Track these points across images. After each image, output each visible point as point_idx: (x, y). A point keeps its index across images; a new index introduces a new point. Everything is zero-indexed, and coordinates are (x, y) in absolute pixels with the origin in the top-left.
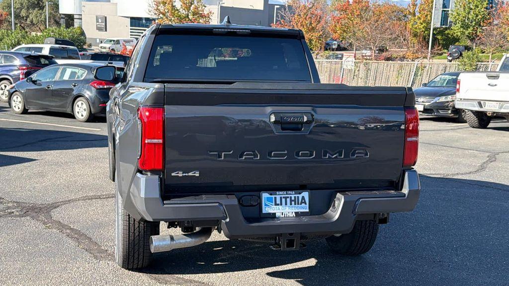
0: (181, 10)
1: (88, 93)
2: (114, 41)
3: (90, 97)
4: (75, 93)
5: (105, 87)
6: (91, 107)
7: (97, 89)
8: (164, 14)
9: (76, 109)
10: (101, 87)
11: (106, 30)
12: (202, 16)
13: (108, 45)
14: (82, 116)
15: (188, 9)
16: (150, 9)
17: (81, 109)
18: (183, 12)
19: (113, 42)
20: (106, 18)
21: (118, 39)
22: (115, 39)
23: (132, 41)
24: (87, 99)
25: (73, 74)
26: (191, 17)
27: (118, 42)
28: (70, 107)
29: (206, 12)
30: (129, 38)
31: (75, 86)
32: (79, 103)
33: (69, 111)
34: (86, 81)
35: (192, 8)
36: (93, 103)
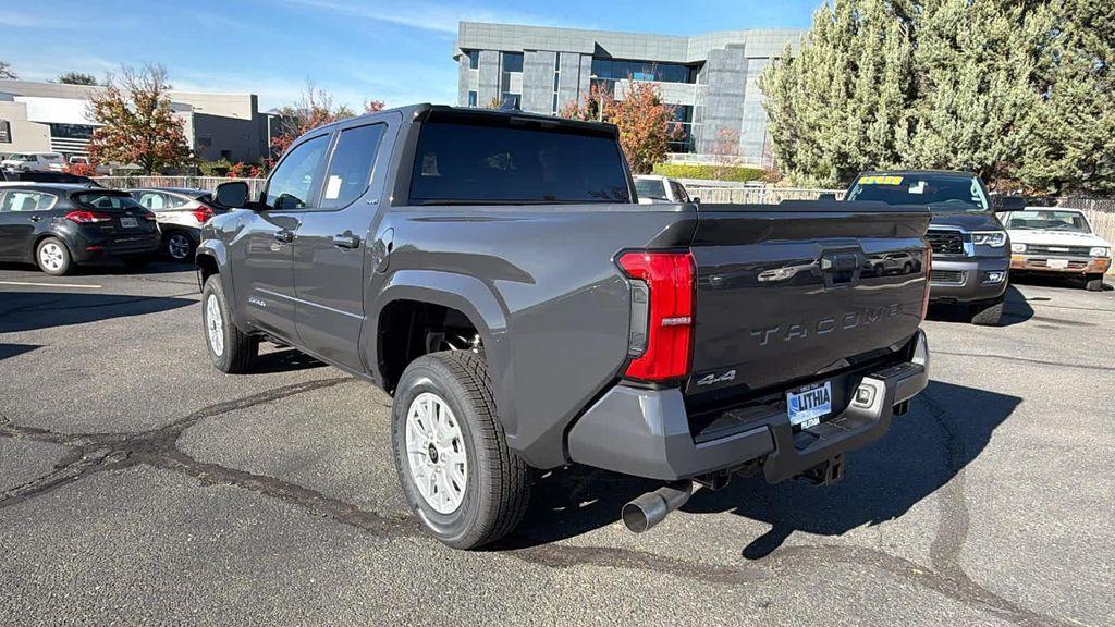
0: (137, 115)
1: (64, 229)
2: (26, 156)
3: (67, 235)
4: (36, 232)
5: (95, 220)
6: (72, 253)
7: (80, 224)
8: (111, 120)
9: (43, 257)
10: (87, 220)
11: (10, 141)
12: (171, 125)
13: (17, 163)
14: (55, 266)
15: (150, 114)
16: (88, 112)
17: (53, 257)
18: (141, 119)
19: (24, 158)
20: (8, 123)
21: (33, 153)
22: (29, 154)
23: (57, 157)
24: (62, 241)
25: (29, 201)
26: (153, 126)
27: (33, 158)
28: (30, 252)
29: (174, 119)
30: (51, 152)
31: (36, 220)
32: (48, 247)
33: (28, 259)
34: (57, 212)
35: (154, 113)
36: (75, 246)
